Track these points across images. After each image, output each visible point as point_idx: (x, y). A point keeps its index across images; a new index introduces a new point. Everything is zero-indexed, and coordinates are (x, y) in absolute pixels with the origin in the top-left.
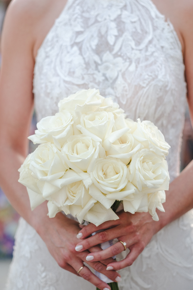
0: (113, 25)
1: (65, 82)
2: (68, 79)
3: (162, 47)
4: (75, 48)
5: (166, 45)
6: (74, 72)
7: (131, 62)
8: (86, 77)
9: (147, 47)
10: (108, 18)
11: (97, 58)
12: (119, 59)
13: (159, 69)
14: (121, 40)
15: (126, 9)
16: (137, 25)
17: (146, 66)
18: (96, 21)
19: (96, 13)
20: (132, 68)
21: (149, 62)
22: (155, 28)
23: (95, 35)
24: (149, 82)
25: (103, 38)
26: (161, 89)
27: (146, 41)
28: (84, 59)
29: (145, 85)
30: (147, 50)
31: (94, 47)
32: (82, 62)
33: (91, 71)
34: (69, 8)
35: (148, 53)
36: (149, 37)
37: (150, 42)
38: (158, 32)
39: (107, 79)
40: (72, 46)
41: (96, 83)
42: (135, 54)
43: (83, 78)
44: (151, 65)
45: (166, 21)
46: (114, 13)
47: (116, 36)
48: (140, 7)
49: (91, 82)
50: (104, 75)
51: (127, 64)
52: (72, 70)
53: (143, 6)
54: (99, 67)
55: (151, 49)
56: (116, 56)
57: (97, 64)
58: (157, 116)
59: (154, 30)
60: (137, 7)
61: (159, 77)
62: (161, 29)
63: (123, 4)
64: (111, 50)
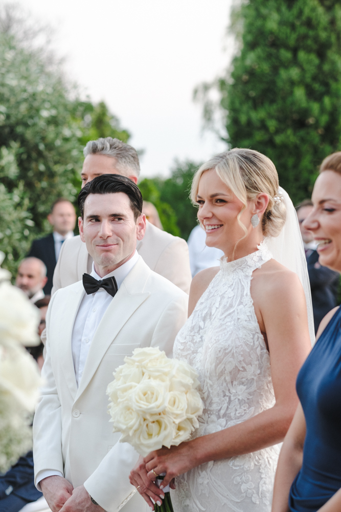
0: (219, 299)
3: (238, 319)
5: (243, 317)
6: (183, 333)
8: (188, 337)
9: (225, 317)
11: (202, 324)
13: (223, 335)
15: (231, 288)
16: (230, 300)
22: (241, 303)
24: (213, 344)
29: (210, 347)
31: (203, 315)
32: (190, 325)
33: (192, 334)
36: (232, 310)
37: (230, 314)
38: (241, 306)
39: (202, 340)
41: (193, 343)
43: (185, 338)
45: (250, 298)
46: (224, 290)
48: (240, 286)
49: (189, 341)
53: (242, 286)
54: (201, 331)
55: (228, 319)
57: (200, 328)
59: (239, 305)
60: (238, 286)
61: (220, 341)
62: (244, 304)
63: (231, 283)
64: (211, 319)
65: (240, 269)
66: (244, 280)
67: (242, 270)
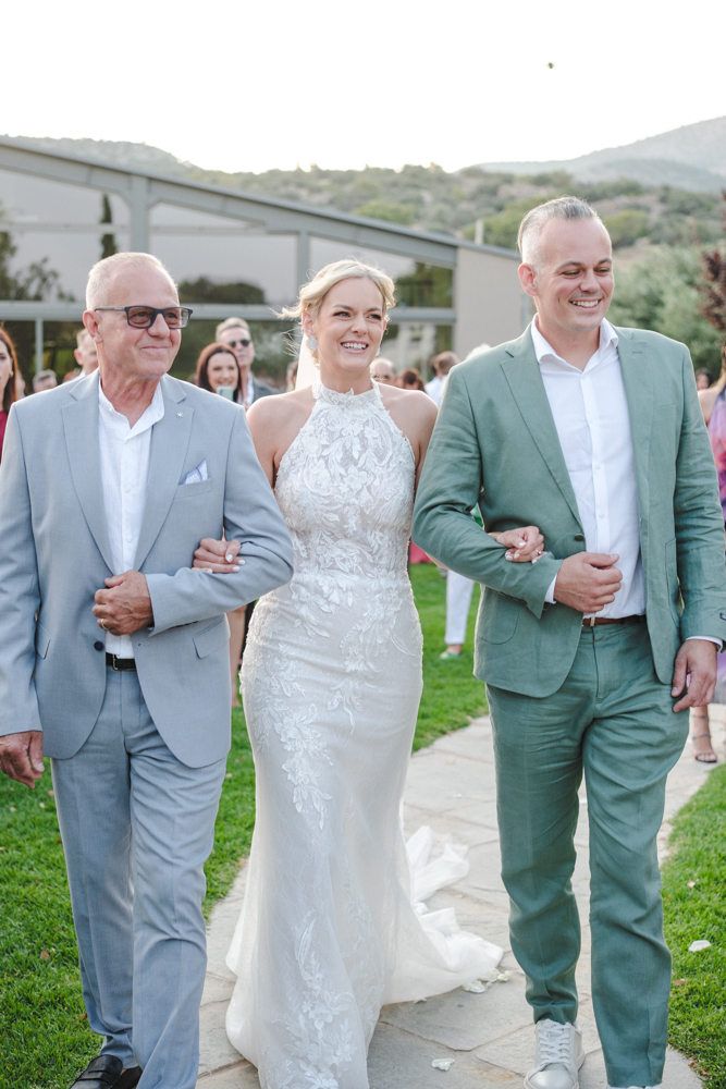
0: (357, 440)
1: (312, 493)
2: (314, 491)
4: (322, 461)
6: (320, 485)
7: (375, 477)
8: (331, 489)
10: (351, 433)
11: (342, 471)
12: (364, 473)
14: (364, 455)
15: (368, 425)
16: (379, 441)
18: (341, 436)
19: (341, 428)
20: (377, 482)
23: (340, 449)
25: (348, 452)
27: (388, 458)
28: (330, 471)
29: (388, 500)
30: (388, 467)
31: (339, 461)
32: (328, 474)
33: (336, 484)
35: (390, 470)
36: (390, 454)
37: (391, 458)
38: (397, 448)
39: (351, 490)
40: (319, 459)
42: (379, 471)
43: (329, 491)
46: (357, 428)
47: (359, 451)
48: (381, 423)
50: (349, 486)
51: (372, 478)
53: (383, 422)
56: (360, 469)
59: (394, 446)
60: (378, 422)
62: (400, 444)
63: (365, 420)
64: (356, 464)
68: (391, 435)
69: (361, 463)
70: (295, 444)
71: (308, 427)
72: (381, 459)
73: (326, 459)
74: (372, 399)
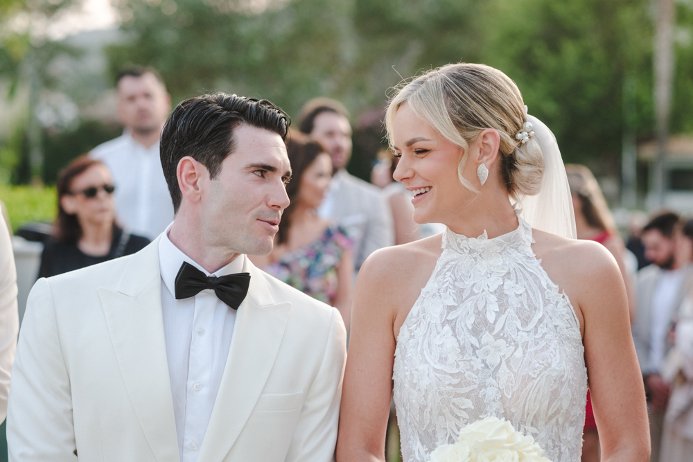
0: (493, 298)
1: (435, 370)
2: (438, 367)
4: (447, 328)
6: (446, 359)
7: (517, 346)
8: (461, 364)
9: (536, 327)
10: (486, 289)
11: (474, 340)
12: (501, 342)
13: (552, 355)
14: (503, 317)
15: (509, 278)
16: (524, 299)
17: (536, 352)
18: (472, 293)
19: (472, 283)
20: (519, 353)
21: (540, 347)
22: (546, 302)
23: (471, 312)
24: (541, 372)
25: (481, 314)
26: (555, 381)
27: (536, 319)
28: (458, 341)
29: (535, 376)
30: (536, 332)
31: (470, 328)
32: (456, 345)
33: (467, 357)
34: (437, 275)
35: (538, 336)
36: (540, 315)
37: (540, 321)
38: (550, 307)
39: (487, 366)
40: (443, 325)
41: (473, 372)
42: (522, 337)
43: (458, 366)
44: (542, 350)
45: (560, 292)
46: (494, 283)
47: (496, 312)
48: (528, 275)
49: (467, 370)
50: (484, 361)
51: (512, 348)
52: (443, 356)
53: (531, 274)
54: (477, 352)
55: (542, 330)
56: (497, 337)
57: (474, 348)
58: (550, 413)
59: (545, 305)
60: (523, 274)
61: (553, 366)
62: (555, 303)
63: (505, 272)
64: (491, 330)
65: (512, 248)
66: (529, 265)
67: (517, 249)
68: (542, 290)
69: (498, 328)
70: (415, 310)
71: (432, 285)
72: (525, 322)
73: (452, 324)
74: (516, 244)
